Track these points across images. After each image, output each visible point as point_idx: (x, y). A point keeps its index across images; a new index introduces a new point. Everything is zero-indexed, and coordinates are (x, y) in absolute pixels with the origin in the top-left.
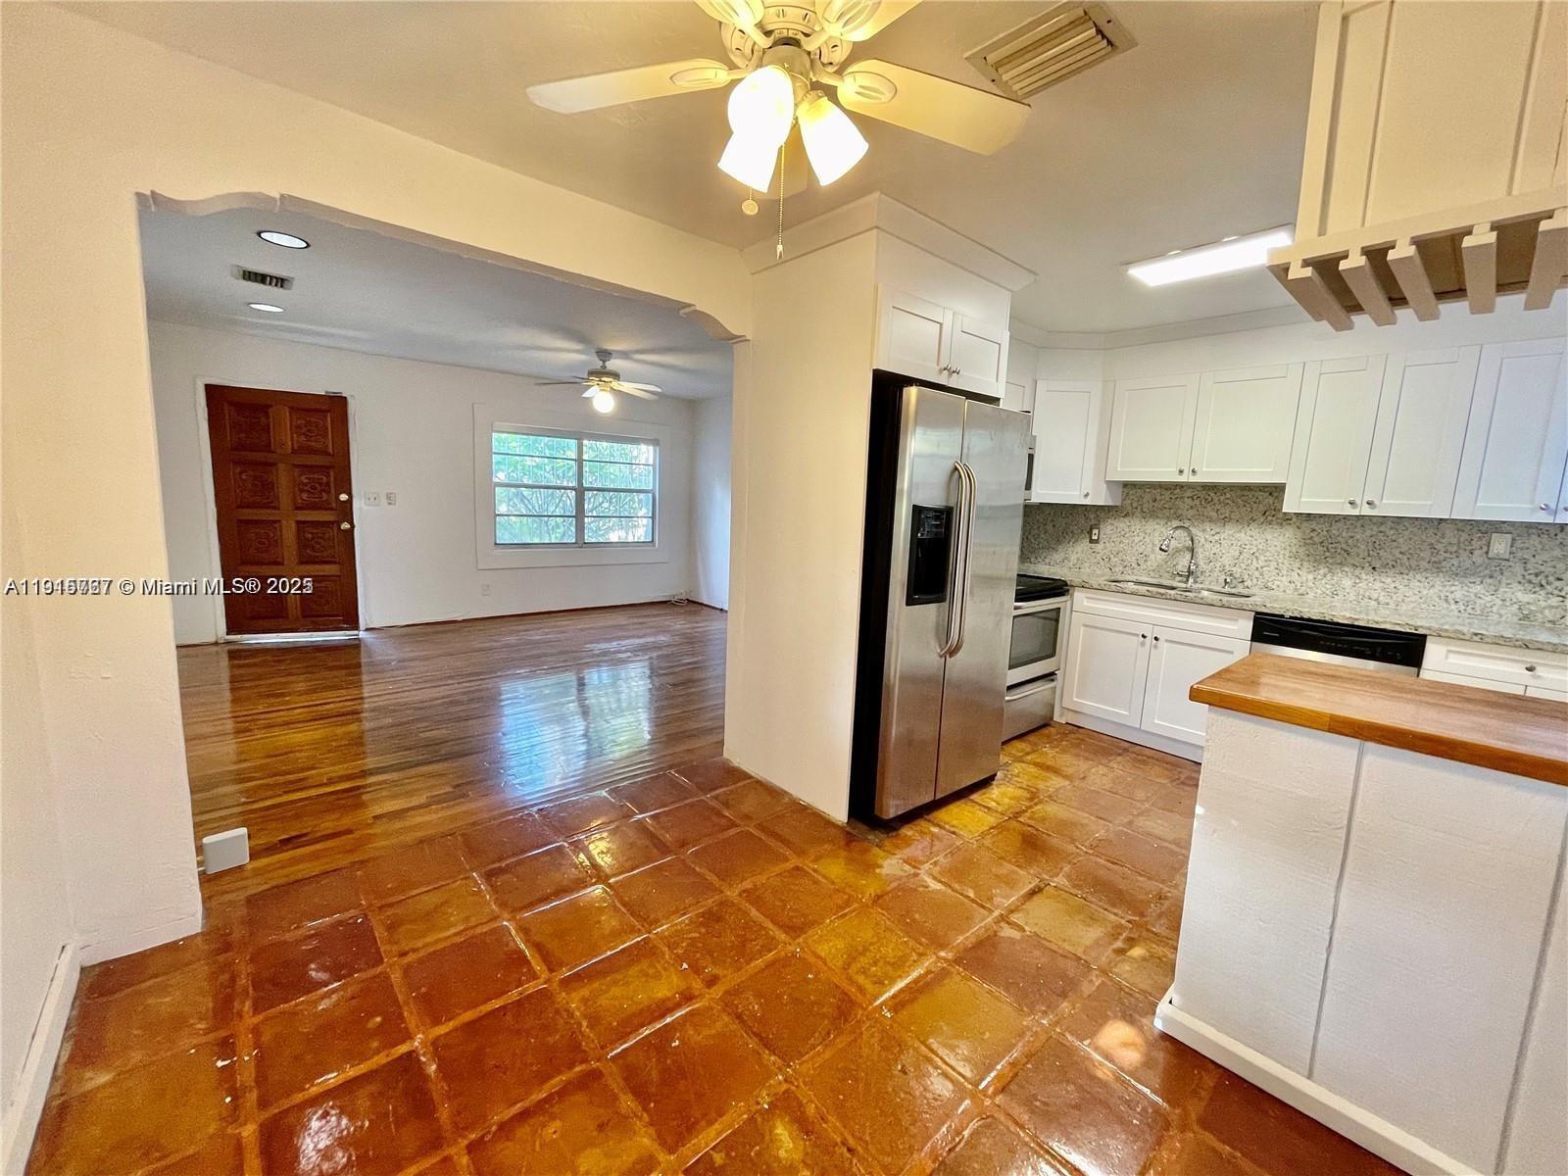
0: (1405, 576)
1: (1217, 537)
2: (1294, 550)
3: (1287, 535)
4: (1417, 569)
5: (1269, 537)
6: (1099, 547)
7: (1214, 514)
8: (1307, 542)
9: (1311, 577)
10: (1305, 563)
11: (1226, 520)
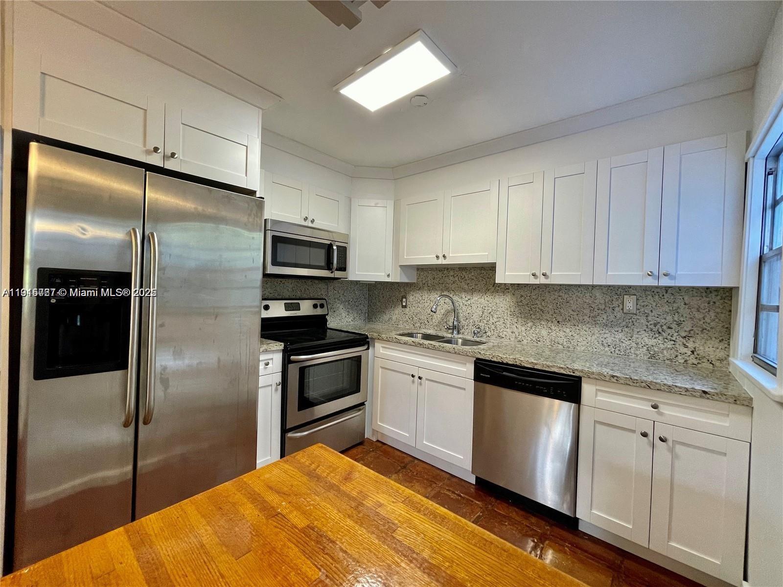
0: (577, 327)
1: (469, 302)
2: (512, 310)
3: (508, 300)
4: (583, 322)
5: (498, 301)
6: (407, 310)
7: (466, 286)
8: (519, 304)
9: (523, 329)
10: (520, 319)
11: (472, 291)
